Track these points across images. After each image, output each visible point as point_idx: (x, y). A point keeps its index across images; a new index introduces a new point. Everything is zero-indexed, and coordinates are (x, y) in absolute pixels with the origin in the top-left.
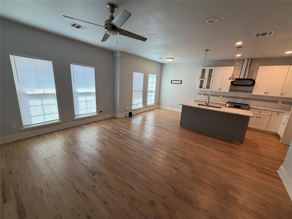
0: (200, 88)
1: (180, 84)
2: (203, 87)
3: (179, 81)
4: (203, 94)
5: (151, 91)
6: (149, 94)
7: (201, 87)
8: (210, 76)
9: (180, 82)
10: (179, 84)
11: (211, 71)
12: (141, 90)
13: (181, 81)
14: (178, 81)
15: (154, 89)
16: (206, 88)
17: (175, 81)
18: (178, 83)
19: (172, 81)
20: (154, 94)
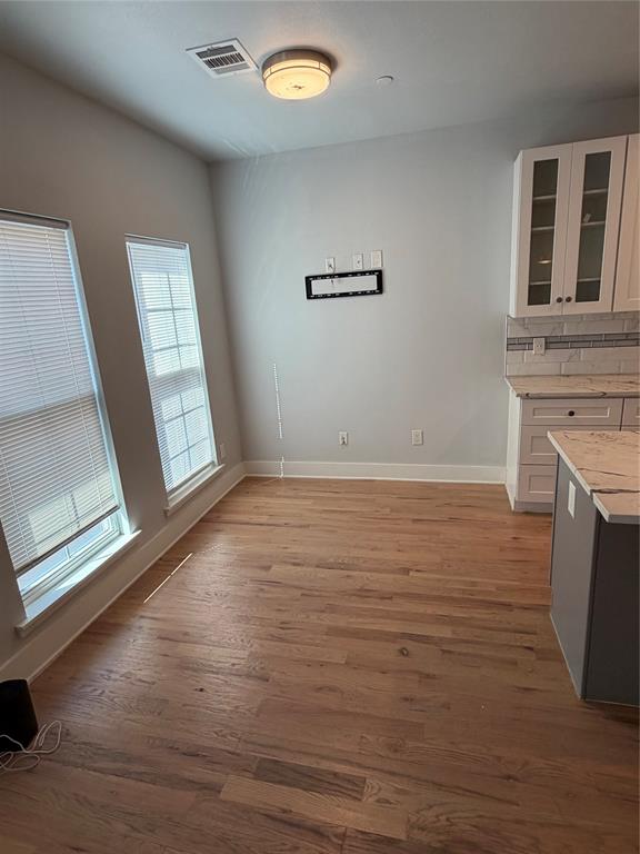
0: (529, 304)
1: (373, 293)
2: (553, 298)
3: (363, 273)
4: (538, 344)
5: (178, 380)
6: (166, 408)
7: (538, 293)
8: (594, 206)
9: (370, 283)
10: (364, 293)
11: (597, 168)
12: (85, 391)
13: (379, 274)
14: (354, 274)
15: (194, 358)
16: (578, 300)
17: (332, 276)
18: (355, 294)
19: (308, 280)
20: (198, 396)
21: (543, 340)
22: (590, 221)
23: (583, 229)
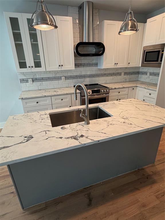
4: (30, 81)
7: (23, 65)
16: (35, 67)
21: (31, 79)
22: (33, 42)
23: (32, 44)
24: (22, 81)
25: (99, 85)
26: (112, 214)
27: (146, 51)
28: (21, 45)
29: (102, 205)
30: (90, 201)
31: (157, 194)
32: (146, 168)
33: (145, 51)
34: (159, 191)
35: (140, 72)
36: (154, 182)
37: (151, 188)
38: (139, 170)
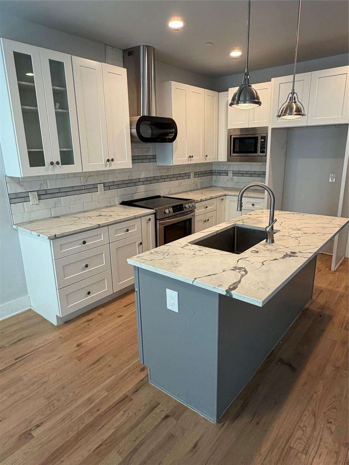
0: (31, 166)
16: (63, 163)
21: (36, 193)
22: (59, 108)
23: (57, 113)
24: (15, 198)
25: (163, 197)
26: (326, 365)
27: (233, 137)
28: (35, 114)
29: (306, 363)
30: (290, 365)
31: (344, 327)
32: (309, 307)
33: (231, 136)
34: (343, 323)
35: (213, 171)
36: (330, 318)
37: (333, 323)
38: (304, 311)
